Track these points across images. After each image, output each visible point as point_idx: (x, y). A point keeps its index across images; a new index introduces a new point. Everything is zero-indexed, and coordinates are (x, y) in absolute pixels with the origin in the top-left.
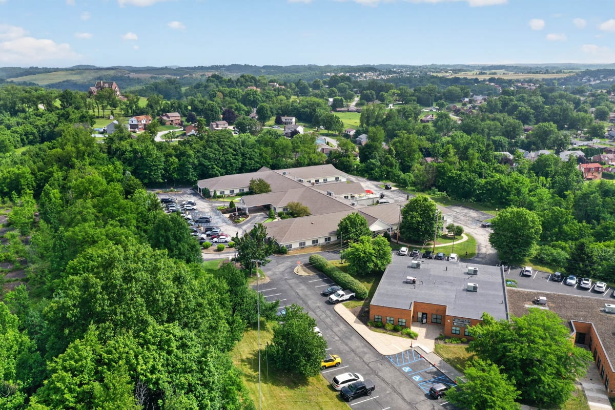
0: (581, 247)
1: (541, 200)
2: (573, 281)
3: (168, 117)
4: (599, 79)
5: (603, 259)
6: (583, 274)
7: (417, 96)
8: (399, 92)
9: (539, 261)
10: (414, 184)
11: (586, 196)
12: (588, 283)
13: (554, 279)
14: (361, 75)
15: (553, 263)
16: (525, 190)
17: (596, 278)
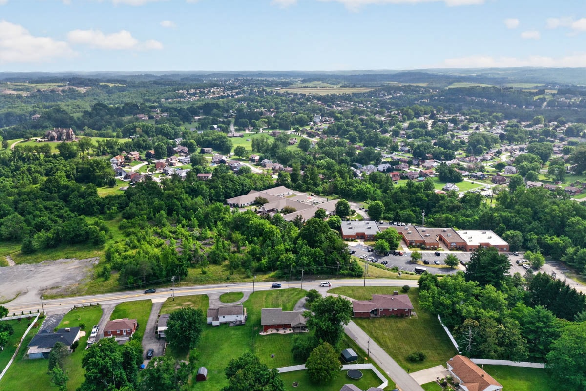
0: (397, 213)
1: (378, 195)
2: (395, 223)
3: (132, 155)
4: (390, 94)
5: (403, 216)
6: (398, 221)
7: (278, 122)
8: (266, 120)
9: (384, 219)
10: (322, 192)
11: (396, 193)
12: (400, 224)
13: (390, 224)
14: (209, 91)
15: (389, 219)
16: (371, 192)
17: (402, 222)
